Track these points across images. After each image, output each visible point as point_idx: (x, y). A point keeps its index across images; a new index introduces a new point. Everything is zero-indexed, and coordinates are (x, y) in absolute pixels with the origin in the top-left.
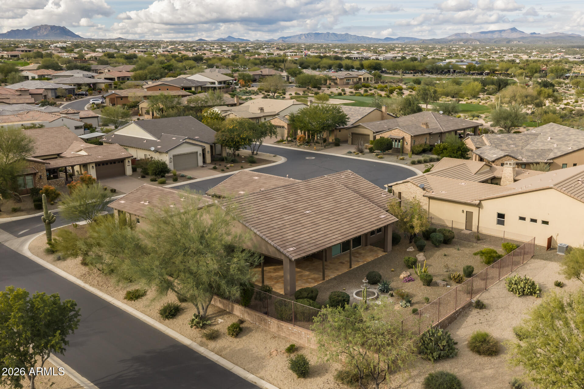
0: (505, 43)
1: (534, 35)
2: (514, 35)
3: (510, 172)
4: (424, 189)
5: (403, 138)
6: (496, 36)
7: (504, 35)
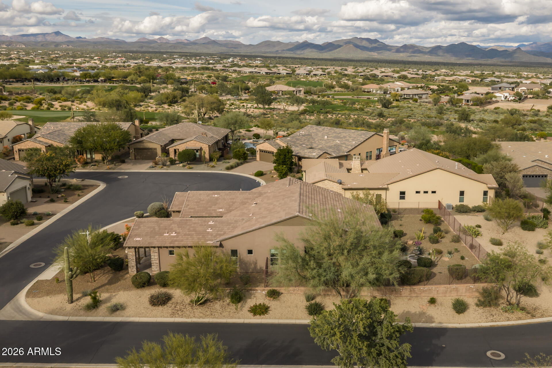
0: (53, 46)
1: (81, 39)
2: (59, 39)
3: (358, 163)
4: (340, 183)
5: (201, 149)
6: (40, 39)
7: (49, 38)
